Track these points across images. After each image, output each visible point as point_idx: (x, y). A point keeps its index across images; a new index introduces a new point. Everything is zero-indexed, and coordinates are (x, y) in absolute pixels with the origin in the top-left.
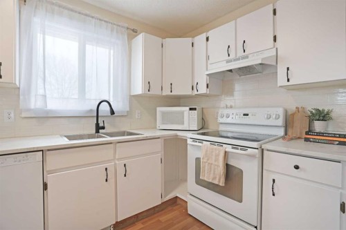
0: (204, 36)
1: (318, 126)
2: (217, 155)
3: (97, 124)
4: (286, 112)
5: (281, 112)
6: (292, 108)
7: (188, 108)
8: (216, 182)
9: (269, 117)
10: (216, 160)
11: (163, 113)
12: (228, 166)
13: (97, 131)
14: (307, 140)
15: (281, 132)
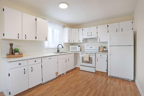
0: (82, 29)
1: (104, 49)
2: (87, 55)
3: (58, 50)
4: (99, 47)
5: (98, 47)
6: (100, 46)
7: (78, 46)
8: (87, 60)
9: (96, 48)
10: (87, 56)
11: (71, 47)
12: (89, 58)
13: (58, 52)
14: (102, 52)
15: (98, 51)
